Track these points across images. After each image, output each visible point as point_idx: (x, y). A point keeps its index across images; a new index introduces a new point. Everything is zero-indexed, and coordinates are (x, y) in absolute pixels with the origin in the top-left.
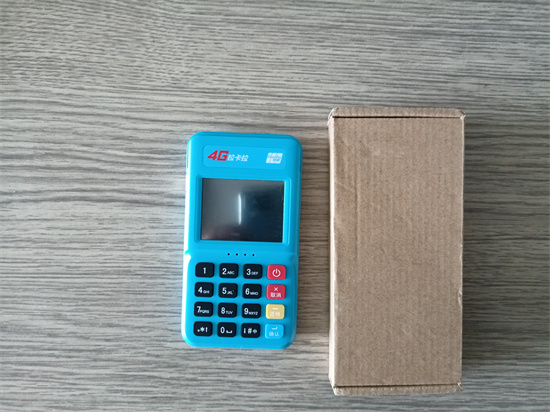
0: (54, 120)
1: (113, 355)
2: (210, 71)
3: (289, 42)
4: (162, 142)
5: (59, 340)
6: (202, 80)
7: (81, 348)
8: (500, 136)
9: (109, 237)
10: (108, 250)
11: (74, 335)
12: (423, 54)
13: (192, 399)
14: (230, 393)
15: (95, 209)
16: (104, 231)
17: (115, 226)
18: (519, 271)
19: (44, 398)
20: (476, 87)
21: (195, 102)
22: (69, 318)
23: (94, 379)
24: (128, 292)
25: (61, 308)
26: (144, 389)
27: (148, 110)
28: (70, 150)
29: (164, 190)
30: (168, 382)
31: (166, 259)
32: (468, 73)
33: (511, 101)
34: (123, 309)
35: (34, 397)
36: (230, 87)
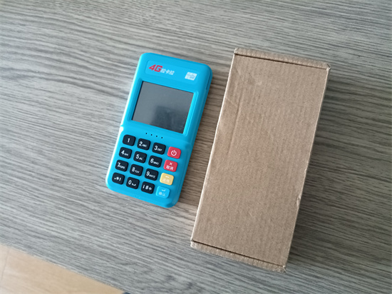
0: (70, 33)
1: (65, 185)
2: (168, 18)
3: (222, 6)
4: (127, 57)
5: (37, 167)
6: (161, 23)
7: (47, 175)
8: (363, 95)
9: (81, 110)
10: (79, 117)
11: (46, 166)
12: (315, 27)
13: (103, 228)
14: (128, 231)
15: (78, 91)
16: (80, 106)
17: (87, 104)
18: (359, 201)
19: (19, 200)
20: (351, 56)
21: (154, 36)
22: (46, 154)
23: (49, 197)
24: (83, 147)
25: (43, 147)
26: (76, 212)
27: (124, 36)
28: (74, 53)
29: (121, 87)
30: (91, 212)
31: (111, 131)
32: (347, 46)
33: (377, 71)
34: (78, 157)
35: (14, 198)
36: (178, 30)
